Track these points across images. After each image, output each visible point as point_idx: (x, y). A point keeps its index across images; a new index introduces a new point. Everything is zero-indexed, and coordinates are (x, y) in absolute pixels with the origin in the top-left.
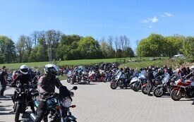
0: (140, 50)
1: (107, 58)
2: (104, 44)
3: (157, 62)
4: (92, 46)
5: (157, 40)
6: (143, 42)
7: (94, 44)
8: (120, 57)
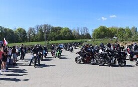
0: (94, 35)
1: (76, 39)
2: (75, 32)
3: (103, 41)
4: (68, 33)
5: (104, 29)
6: (96, 31)
7: (69, 31)
8: (84, 38)
